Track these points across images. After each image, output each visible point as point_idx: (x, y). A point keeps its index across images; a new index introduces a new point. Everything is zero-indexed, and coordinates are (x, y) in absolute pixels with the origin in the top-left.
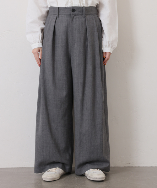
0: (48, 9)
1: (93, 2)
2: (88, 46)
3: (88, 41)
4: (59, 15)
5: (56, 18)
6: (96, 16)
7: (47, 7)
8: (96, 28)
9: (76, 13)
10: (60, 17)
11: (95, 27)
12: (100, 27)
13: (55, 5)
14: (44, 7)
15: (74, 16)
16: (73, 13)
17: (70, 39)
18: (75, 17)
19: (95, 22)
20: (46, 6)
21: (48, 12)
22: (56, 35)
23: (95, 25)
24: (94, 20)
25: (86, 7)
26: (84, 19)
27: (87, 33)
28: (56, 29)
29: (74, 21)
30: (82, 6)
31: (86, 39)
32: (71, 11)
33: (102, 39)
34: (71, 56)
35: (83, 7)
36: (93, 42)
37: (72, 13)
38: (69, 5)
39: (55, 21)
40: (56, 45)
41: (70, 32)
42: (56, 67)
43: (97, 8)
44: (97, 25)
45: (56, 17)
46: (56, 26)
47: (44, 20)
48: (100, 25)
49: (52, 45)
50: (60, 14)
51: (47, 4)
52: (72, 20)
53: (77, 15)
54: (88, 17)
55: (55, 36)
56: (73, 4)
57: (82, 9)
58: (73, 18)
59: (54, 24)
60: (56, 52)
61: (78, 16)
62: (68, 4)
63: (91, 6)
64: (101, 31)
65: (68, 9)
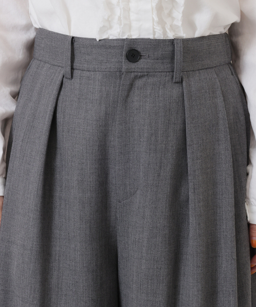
0: (31, 35)
1: (216, 18)
2: (187, 201)
3: (191, 185)
4: (72, 69)
5: (58, 83)
6: (227, 72)
7: (29, 26)
8: (223, 126)
9: (142, 64)
10: (76, 80)
11: (221, 122)
12: (242, 118)
13: (57, 26)
14: (15, 28)
15: (136, 78)
16: (133, 66)
17: (115, 171)
18: (139, 83)
19: (220, 101)
20: (23, 22)
21: (31, 47)
22: (59, 152)
23: (222, 114)
24: (219, 93)
25: (185, 41)
26: (175, 91)
27: (189, 152)
28: (60, 128)
29: (135, 97)
30: (171, 36)
31: (180, 174)
32: (124, 57)
33: (249, 168)
34: (119, 238)
35: (172, 42)
36: (211, 183)
37: (126, 65)
38: (115, 33)
39: (55, 92)
40: (60, 193)
41: (114, 142)
42: (54, 281)
43: (234, 39)
44: (228, 114)
45: (60, 78)
46: (59, 115)
47: (14, 82)
48: (241, 111)
49: (40, 193)
50: (76, 65)
51: (28, 13)
52: (128, 96)
53: (146, 74)
54: (195, 82)
55: (55, 154)
56: (130, 27)
57: (170, 48)
58: (131, 85)
59: (50, 109)
60: (57, 220)
61: (151, 80)
62: (111, 27)
63: (207, 34)
64: (244, 136)
65: (110, 47)
